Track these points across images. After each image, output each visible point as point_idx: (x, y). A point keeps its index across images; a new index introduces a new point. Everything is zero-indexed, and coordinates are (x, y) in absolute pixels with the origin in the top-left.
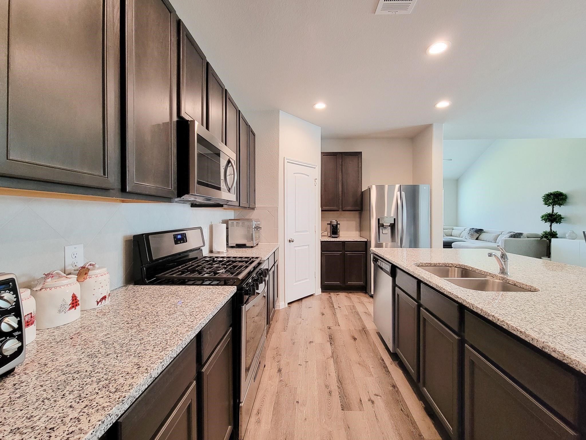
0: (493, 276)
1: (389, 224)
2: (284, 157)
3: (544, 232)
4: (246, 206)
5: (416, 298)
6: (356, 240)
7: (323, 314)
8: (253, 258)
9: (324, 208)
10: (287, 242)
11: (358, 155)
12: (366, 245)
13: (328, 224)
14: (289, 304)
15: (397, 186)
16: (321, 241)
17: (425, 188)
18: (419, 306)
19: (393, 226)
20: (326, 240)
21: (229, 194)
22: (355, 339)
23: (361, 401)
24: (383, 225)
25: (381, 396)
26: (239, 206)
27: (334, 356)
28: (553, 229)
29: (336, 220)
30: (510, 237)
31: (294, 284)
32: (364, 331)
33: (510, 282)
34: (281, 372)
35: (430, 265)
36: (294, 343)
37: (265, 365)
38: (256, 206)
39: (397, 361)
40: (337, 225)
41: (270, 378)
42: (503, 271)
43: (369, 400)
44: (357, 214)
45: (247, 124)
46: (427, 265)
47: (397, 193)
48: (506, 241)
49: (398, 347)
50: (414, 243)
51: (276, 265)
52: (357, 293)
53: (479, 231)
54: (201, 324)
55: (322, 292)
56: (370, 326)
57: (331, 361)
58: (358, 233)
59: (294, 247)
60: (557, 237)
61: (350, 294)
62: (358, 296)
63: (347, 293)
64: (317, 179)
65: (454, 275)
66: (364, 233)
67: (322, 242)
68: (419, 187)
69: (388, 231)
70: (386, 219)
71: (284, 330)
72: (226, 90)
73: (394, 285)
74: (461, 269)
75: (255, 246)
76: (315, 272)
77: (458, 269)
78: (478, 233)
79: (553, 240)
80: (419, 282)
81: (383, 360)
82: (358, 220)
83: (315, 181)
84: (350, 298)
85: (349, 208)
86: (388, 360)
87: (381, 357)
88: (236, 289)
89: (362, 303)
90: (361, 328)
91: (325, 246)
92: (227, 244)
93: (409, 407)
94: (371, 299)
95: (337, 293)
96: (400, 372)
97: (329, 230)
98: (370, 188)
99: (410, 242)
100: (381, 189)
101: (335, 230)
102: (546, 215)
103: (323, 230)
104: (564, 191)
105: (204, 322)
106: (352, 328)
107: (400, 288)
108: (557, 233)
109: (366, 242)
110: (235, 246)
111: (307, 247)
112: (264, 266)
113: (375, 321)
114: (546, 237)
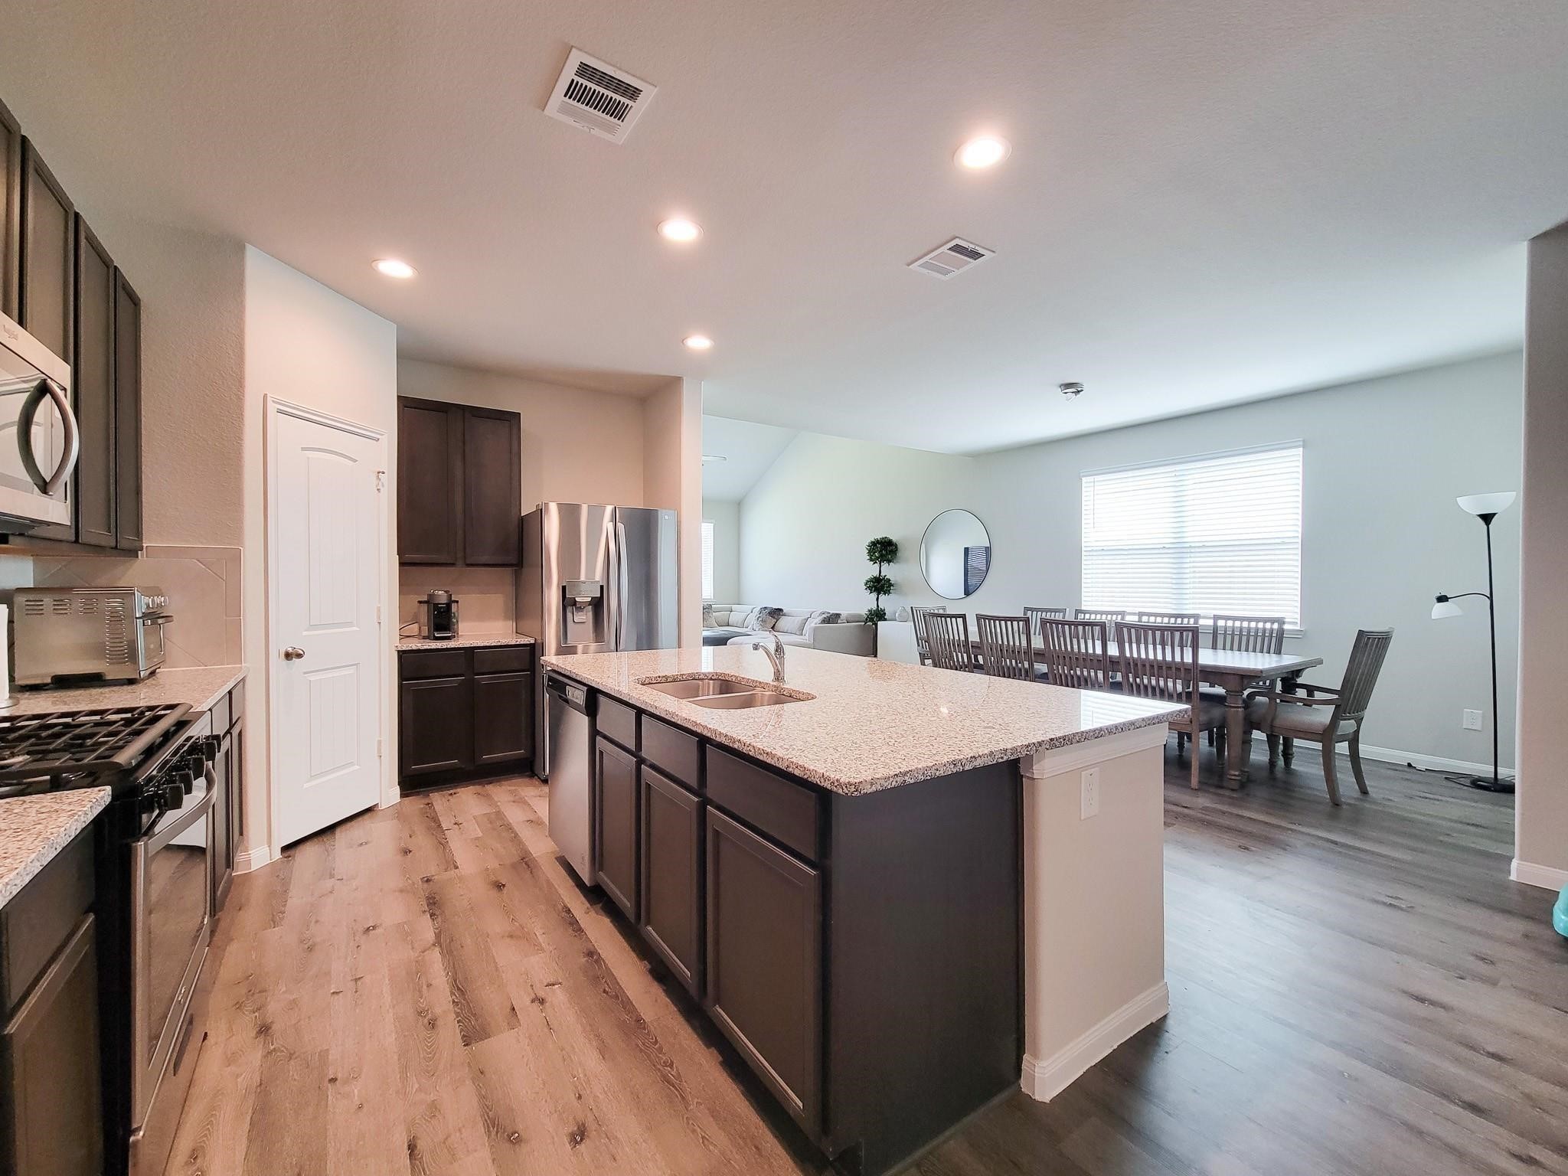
0: (763, 686)
1: (589, 599)
2: (265, 396)
3: (869, 611)
4: (103, 543)
5: (633, 748)
6: (504, 642)
7: (406, 852)
8: (151, 708)
9: (409, 557)
10: (277, 661)
11: (511, 420)
12: (534, 651)
13: (420, 602)
14: (286, 849)
15: (609, 509)
16: (398, 651)
17: (667, 517)
18: (641, 761)
19: (598, 604)
20: (414, 648)
21: (44, 498)
22: (500, 886)
23: (514, 1009)
24: (574, 603)
25: (560, 984)
26: (77, 541)
27: (445, 942)
28: (881, 606)
29: (446, 592)
30: (822, 623)
31: (306, 786)
32: (526, 863)
33: (785, 693)
34: (270, 1031)
35: (666, 680)
36: (310, 949)
37: (206, 1033)
38: (145, 545)
39: (601, 902)
40: (449, 605)
41: (230, 1060)
42: (778, 676)
43: (533, 1001)
44: (507, 574)
45: (105, 261)
46: (659, 679)
47: (607, 525)
48: (815, 629)
49: (601, 869)
50: (647, 639)
51: (235, 732)
52: (507, 779)
53: (776, 613)
54: (9, 887)
55: (403, 796)
56: (540, 847)
57: (436, 955)
58: (510, 625)
59: (305, 673)
60: (885, 620)
61: (489, 788)
62: (509, 788)
63: (480, 787)
64: (383, 473)
65: (708, 691)
66: (528, 624)
67: (402, 655)
68: (657, 513)
69: (586, 616)
70: (583, 587)
71: (274, 923)
72: (24, 139)
73: (594, 733)
74: (719, 682)
75: (143, 680)
76: (380, 742)
77: (714, 683)
78: (774, 618)
79: (880, 624)
80: (640, 712)
81: (569, 911)
82: (510, 589)
83: (378, 478)
84: (488, 796)
85: (485, 559)
86: (578, 905)
87: (565, 907)
88: (110, 793)
89: (521, 802)
90: (517, 859)
91: (410, 665)
92: (12, 678)
93: (619, 980)
94: (546, 789)
95: (452, 791)
96: (606, 922)
97: (424, 619)
98: (541, 510)
99: (639, 638)
100: (569, 513)
101: (442, 619)
102: (871, 580)
103: (405, 618)
104: (894, 539)
105: (17, 882)
106: (492, 864)
107: (605, 737)
108: (886, 612)
109: (532, 646)
110: (46, 685)
111: (351, 671)
112: (199, 730)
113: (553, 831)
114: (872, 620)
